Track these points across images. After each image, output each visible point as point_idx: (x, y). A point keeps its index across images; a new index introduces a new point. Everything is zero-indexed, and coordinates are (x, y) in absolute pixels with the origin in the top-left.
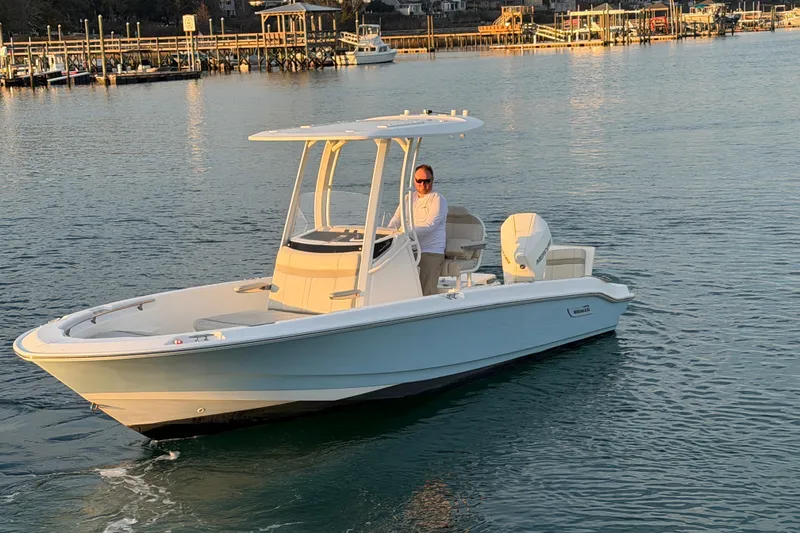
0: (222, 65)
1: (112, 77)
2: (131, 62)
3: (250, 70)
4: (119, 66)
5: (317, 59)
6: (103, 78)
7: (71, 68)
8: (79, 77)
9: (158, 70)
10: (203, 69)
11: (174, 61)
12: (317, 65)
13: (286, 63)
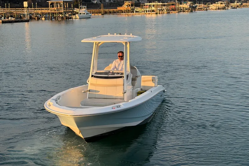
0: (36, 18)
1: (1, 21)
2: (7, 16)
3: (45, 20)
4: (3, 18)
5: (66, 16)
9: (16, 19)
10: (30, 19)
11: (21, 16)
13: (57, 17)
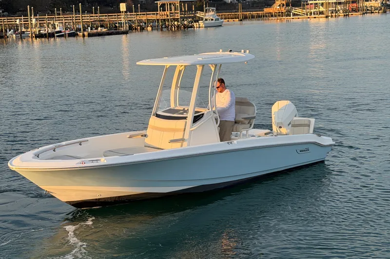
0: (139, 27)
1: (86, 33)
2: (95, 26)
3: (152, 30)
4: (89, 28)
5: (185, 24)
6: (81, 34)
7: (66, 29)
8: (70, 33)
9: (108, 30)
10: (129, 29)
11: (116, 26)
12: (185, 28)
13: (170, 26)
